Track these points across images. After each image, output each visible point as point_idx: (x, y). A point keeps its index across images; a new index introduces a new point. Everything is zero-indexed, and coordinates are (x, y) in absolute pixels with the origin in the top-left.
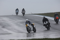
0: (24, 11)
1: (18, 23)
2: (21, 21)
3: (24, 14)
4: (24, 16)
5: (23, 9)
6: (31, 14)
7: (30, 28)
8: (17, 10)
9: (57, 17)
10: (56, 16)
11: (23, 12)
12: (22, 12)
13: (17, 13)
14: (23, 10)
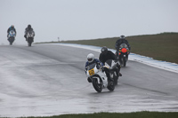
0: (30, 33)
1: (20, 70)
2: (30, 62)
3: (30, 40)
4: (30, 45)
5: (29, 26)
6: (59, 42)
7: (101, 81)
8: (12, 29)
9: (124, 47)
10: (121, 46)
11: (28, 35)
12: (25, 36)
13: (11, 39)
14: (29, 29)
